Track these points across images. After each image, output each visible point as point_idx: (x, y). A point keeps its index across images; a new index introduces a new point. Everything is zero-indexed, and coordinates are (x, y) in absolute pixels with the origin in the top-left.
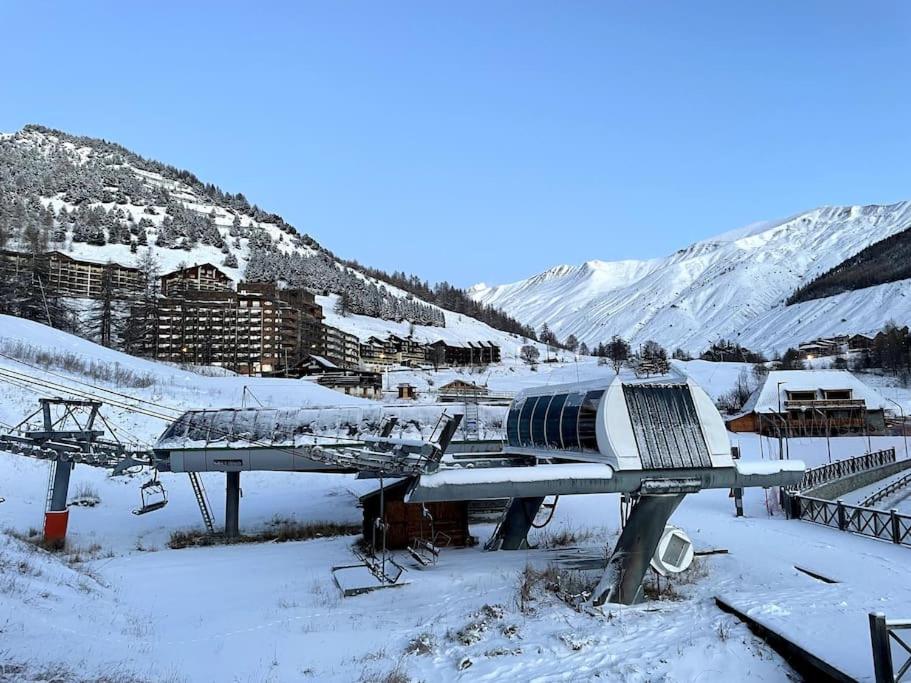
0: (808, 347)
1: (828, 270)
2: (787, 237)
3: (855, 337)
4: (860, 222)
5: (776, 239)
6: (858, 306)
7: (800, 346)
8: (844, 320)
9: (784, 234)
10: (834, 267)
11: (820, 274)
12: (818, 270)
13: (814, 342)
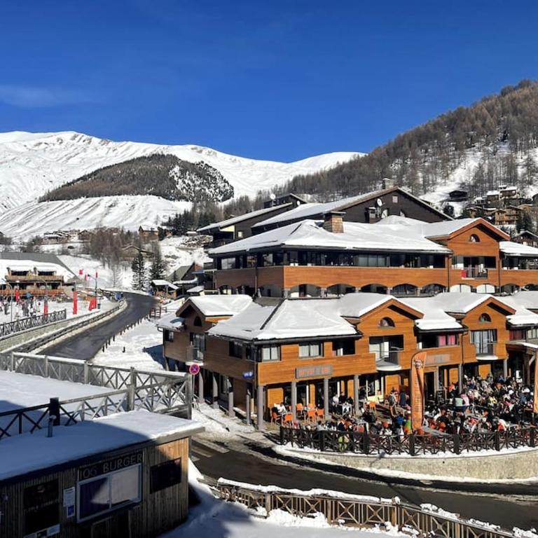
0: (51, 236)
1: (71, 181)
2: (44, 150)
3: (83, 232)
4: (97, 150)
5: (36, 148)
6: (89, 210)
7: (45, 234)
8: (78, 219)
9: (43, 146)
10: (76, 179)
11: (66, 183)
12: (64, 179)
13: (56, 232)
